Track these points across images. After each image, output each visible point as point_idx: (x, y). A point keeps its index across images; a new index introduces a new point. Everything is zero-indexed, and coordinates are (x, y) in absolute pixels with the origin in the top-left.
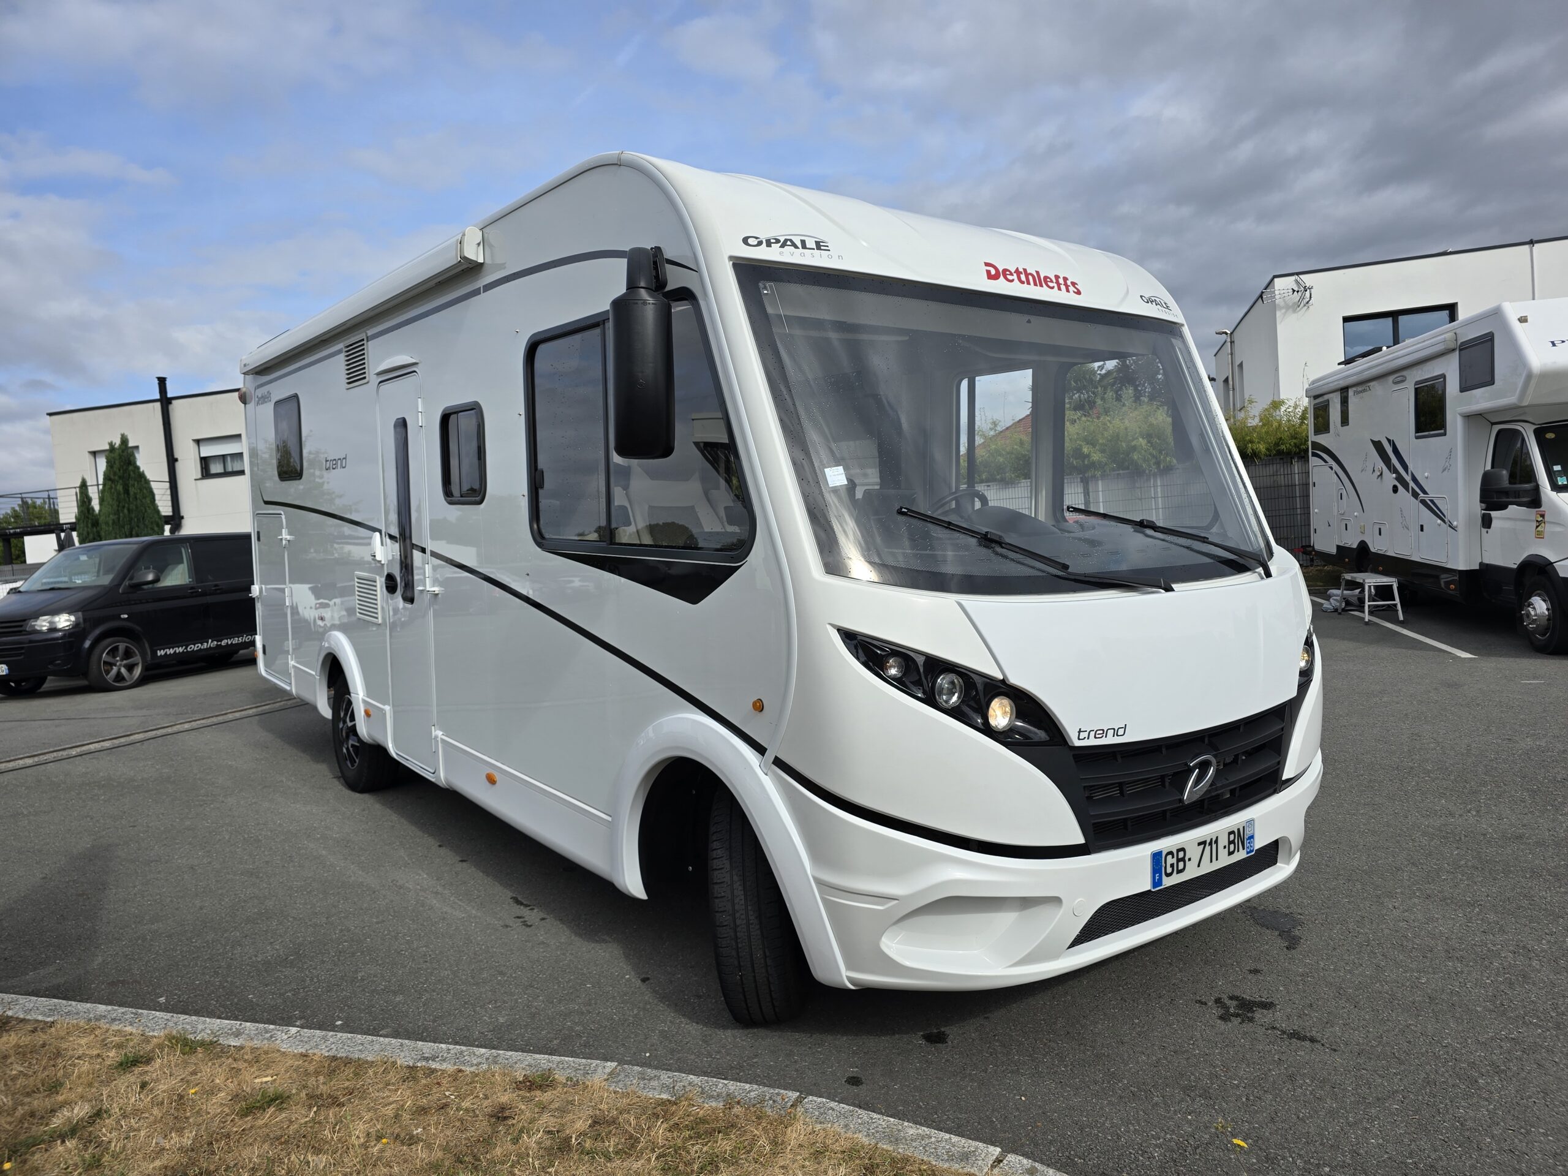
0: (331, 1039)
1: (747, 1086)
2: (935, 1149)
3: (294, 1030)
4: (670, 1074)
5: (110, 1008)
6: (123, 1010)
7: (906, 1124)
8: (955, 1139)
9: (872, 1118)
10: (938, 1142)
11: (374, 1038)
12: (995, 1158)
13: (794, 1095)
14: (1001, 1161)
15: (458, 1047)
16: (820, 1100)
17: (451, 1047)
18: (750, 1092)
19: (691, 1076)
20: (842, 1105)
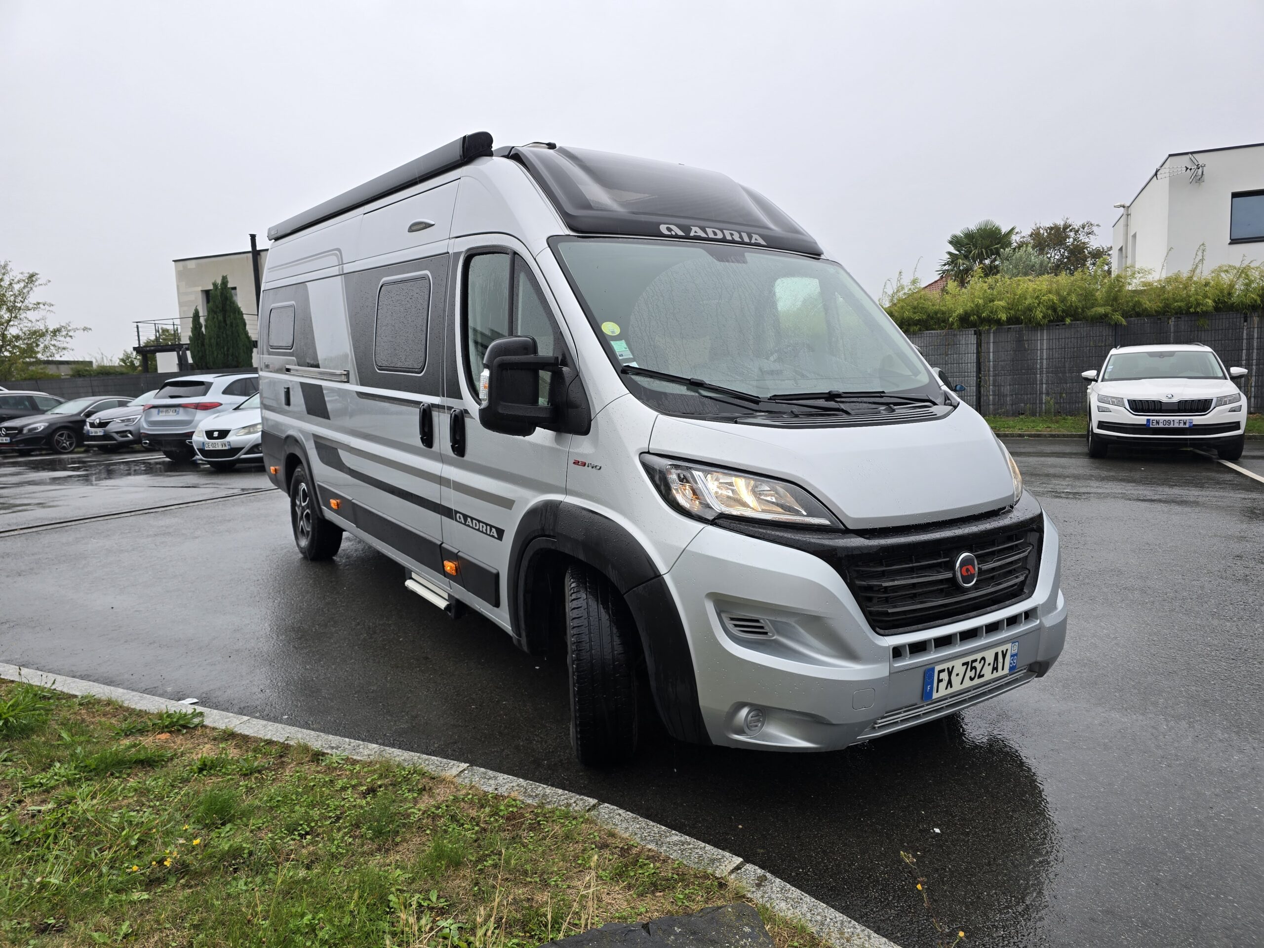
0: (270, 728)
1: (560, 791)
2: (690, 853)
3: (246, 718)
4: (506, 776)
5: (125, 691)
6: (134, 693)
7: (674, 832)
8: (709, 847)
9: (648, 825)
10: (694, 848)
11: (300, 730)
12: (735, 865)
13: (593, 801)
14: (740, 869)
15: (357, 741)
16: (612, 807)
17: (352, 741)
18: (561, 795)
19: (521, 780)
20: (628, 813)
